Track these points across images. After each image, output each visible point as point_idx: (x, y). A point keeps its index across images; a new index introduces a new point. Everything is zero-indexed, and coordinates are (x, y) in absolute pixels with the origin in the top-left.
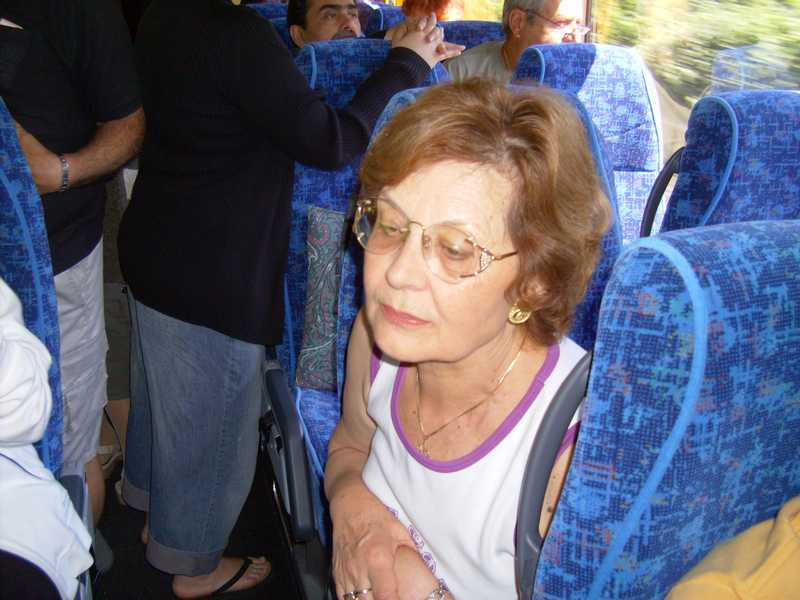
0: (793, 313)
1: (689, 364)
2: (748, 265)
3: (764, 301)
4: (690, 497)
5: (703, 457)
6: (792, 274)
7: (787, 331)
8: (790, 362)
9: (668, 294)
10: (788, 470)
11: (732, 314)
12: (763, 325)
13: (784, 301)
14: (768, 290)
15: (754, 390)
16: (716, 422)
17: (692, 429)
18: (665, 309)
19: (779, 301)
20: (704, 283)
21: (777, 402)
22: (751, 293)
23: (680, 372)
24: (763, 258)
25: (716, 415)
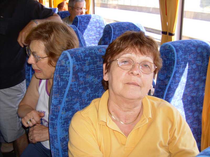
0: (92, 62)
1: (69, 73)
2: (82, 54)
3: (85, 60)
4: (74, 99)
5: (75, 90)
6: (91, 55)
7: (91, 66)
8: (93, 72)
9: (66, 60)
10: (98, 94)
11: (78, 63)
12: (85, 65)
13: (89, 60)
14: (86, 58)
15: (84, 77)
16: (76, 84)
17: (71, 85)
18: (65, 63)
19: (88, 60)
20: (72, 58)
21: (91, 80)
22: (82, 59)
23: (68, 75)
24: (85, 52)
25: (76, 82)
